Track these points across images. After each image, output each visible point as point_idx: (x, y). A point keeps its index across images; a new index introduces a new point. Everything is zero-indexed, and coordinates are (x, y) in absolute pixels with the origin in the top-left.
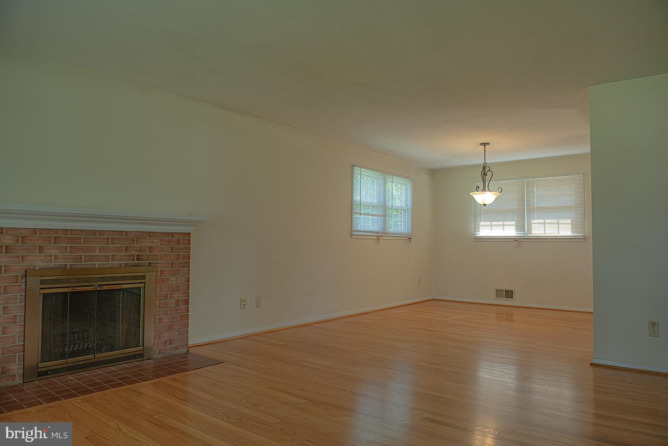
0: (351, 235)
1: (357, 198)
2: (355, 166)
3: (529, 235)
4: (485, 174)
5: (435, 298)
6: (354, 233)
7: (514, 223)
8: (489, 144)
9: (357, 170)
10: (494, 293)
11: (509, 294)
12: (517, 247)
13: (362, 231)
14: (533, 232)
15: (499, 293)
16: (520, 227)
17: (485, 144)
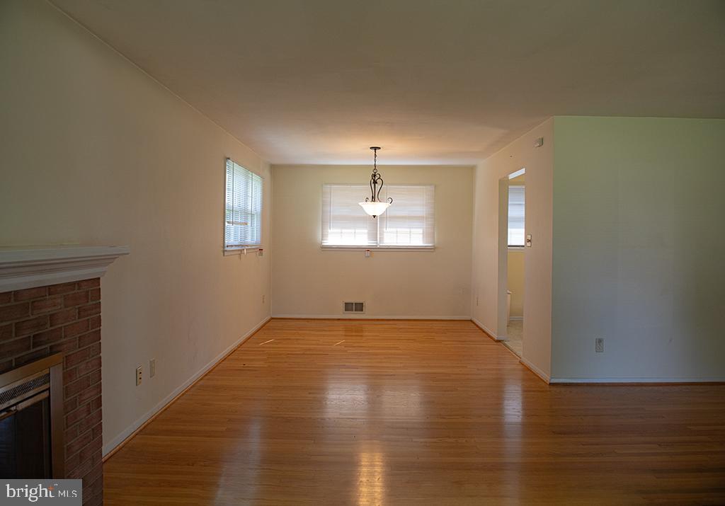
0: (224, 251)
1: (228, 201)
2: (229, 159)
3: (381, 245)
4: (375, 182)
5: (273, 317)
6: (226, 249)
7: (366, 231)
8: (380, 148)
9: (230, 164)
10: (342, 307)
11: (359, 307)
12: (368, 257)
13: (232, 246)
14: (385, 241)
15: (348, 307)
16: (374, 235)
17: (375, 148)
